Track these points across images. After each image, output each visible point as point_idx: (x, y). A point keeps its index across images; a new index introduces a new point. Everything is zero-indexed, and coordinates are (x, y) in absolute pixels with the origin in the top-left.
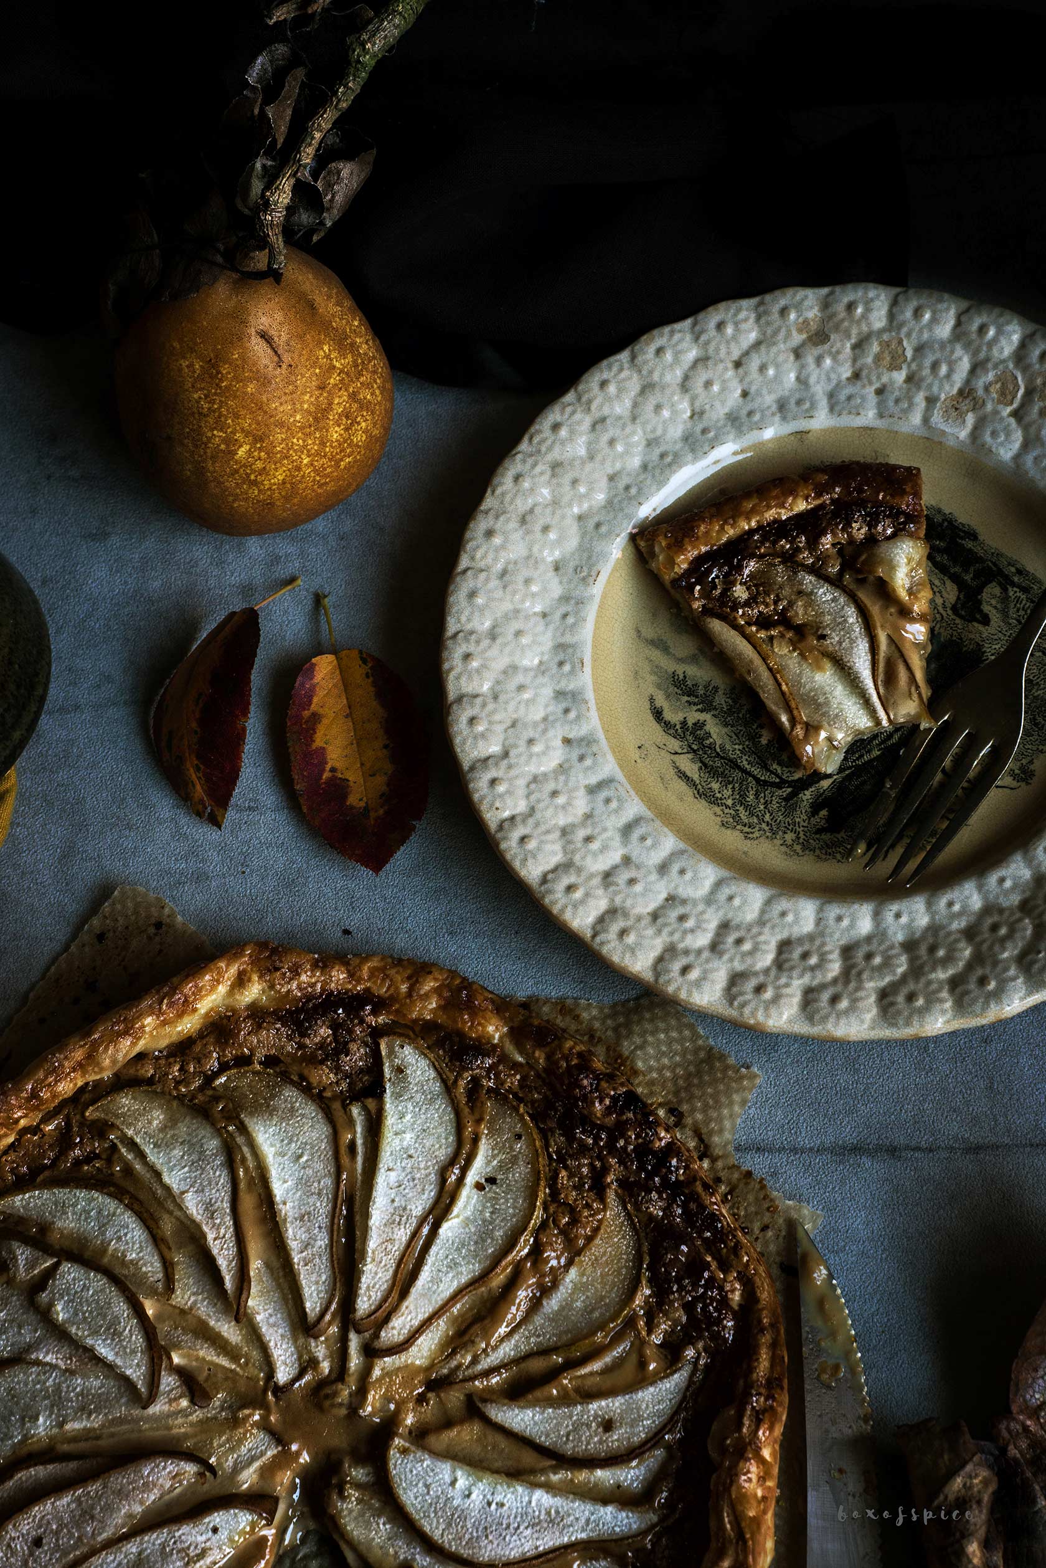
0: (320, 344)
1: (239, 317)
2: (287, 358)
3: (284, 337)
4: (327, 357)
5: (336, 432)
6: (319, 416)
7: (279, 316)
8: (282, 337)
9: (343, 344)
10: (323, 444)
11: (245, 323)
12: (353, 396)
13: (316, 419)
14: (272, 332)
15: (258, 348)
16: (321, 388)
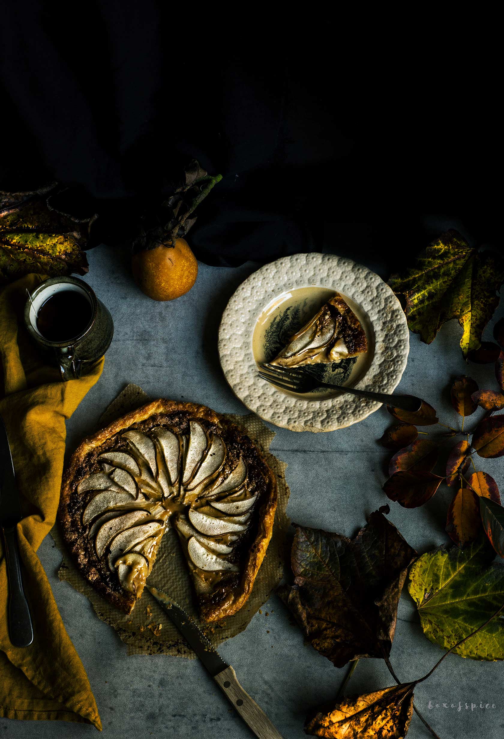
0: (182, 260)
1: (164, 255)
2: (174, 264)
3: (174, 259)
4: (184, 263)
5: (184, 280)
6: (181, 277)
7: (173, 255)
8: (173, 259)
9: (187, 260)
10: (182, 283)
11: (165, 256)
12: (189, 272)
13: (180, 277)
14: (172, 258)
15: (168, 261)
16: (182, 270)
